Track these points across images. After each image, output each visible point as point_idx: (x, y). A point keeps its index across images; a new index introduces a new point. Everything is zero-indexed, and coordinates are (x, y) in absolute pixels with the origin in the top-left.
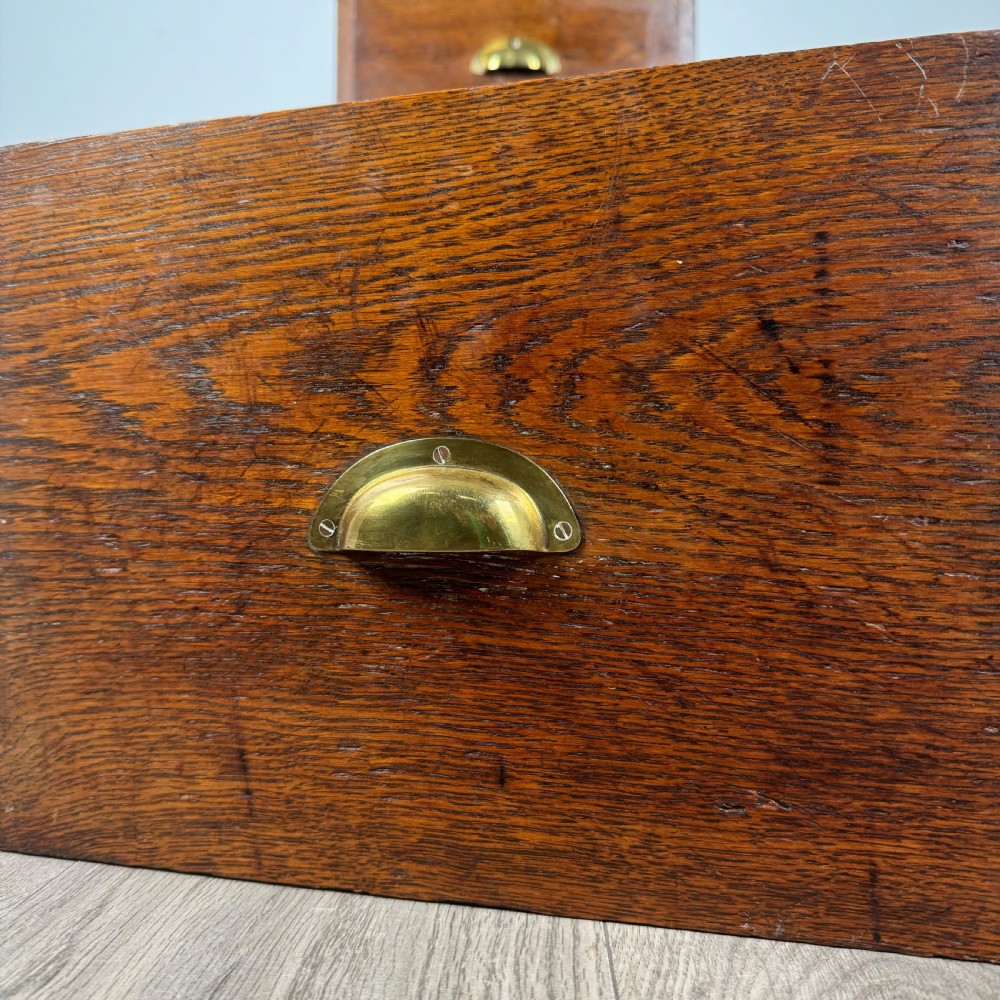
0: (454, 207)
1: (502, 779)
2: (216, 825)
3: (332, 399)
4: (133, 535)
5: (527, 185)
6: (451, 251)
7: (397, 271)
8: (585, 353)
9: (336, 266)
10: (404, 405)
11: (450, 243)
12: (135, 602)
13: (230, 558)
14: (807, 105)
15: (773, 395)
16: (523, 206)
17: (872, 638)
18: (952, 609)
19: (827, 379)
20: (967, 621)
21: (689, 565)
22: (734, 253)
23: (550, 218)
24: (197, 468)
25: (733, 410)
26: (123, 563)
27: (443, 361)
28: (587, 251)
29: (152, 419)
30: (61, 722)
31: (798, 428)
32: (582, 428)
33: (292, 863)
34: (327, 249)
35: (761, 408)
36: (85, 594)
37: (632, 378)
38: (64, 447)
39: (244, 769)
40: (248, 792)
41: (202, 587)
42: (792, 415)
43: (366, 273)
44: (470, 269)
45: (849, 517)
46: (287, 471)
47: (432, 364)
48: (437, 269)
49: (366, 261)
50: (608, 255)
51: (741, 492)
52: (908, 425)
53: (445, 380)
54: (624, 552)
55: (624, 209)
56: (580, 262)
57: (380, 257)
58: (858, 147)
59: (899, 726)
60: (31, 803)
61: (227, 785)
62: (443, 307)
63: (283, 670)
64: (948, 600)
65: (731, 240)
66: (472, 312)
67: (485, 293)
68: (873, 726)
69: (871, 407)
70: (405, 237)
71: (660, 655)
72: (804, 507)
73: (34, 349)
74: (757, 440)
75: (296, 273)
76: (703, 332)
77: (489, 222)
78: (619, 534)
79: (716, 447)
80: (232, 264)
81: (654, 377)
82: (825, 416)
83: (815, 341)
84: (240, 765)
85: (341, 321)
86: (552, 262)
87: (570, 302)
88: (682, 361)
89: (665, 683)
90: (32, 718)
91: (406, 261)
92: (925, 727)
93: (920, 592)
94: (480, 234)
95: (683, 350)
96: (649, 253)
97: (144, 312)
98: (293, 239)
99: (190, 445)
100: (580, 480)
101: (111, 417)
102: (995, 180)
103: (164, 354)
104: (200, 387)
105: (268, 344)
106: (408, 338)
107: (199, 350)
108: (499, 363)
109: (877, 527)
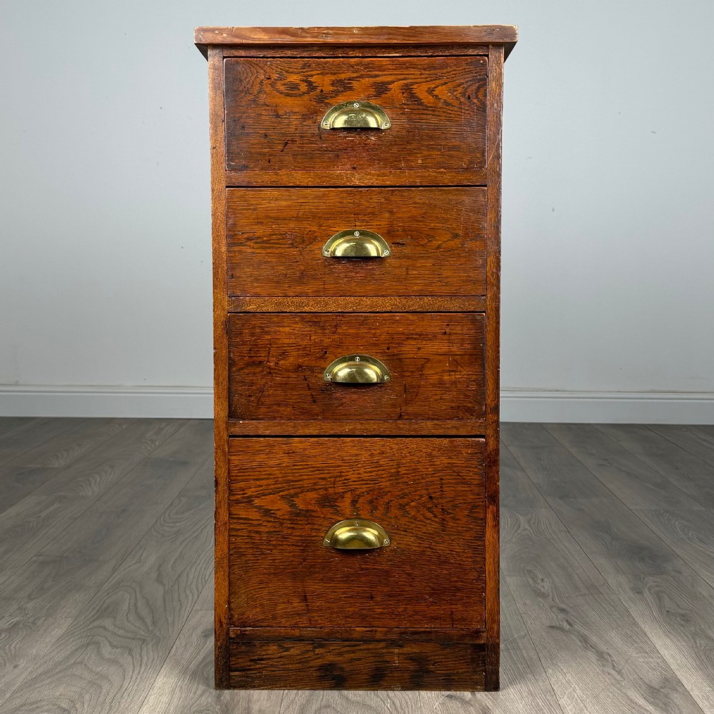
0: (360, 465)
1: (372, 597)
2: (299, 614)
3: (329, 509)
4: (274, 543)
5: (377, 462)
6: (359, 476)
7: (345, 479)
8: (391, 501)
9: (330, 477)
10: (347, 511)
11: (359, 474)
12: (275, 560)
13: (301, 548)
14: (439, 451)
15: (432, 512)
16: (376, 467)
17: (451, 563)
18: (467, 557)
19: (443, 509)
20: (470, 560)
21: (414, 548)
22: (424, 481)
23: (383, 470)
24: (292, 526)
25: (423, 515)
26: (271, 550)
27: (357, 501)
28: (391, 478)
29: (279, 513)
30: (253, 591)
31: (437, 519)
32: (390, 518)
33: (319, 621)
34: (327, 473)
35: (430, 515)
36: (260, 558)
37: (402, 507)
38: (253, 520)
39: (306, 600)
40: (307, 605)
41: (294, 556)
42: (436, 517)
43: (338, 479)
45: (447, 538)
46: (316, 527)
47: (354, 502)
48: (356, 480)
49: (337, 477)
50: (396, 479)
51: (425, 533)
52: (458, 520)
53: (358, 506)
54: (400, 546)
55: (400, 470)
56: (390, 480)
57: (341, 476)
58: (450, 461)
59: (456, 581)
60: (243, 614)
61: (301, 604)
62: (357, 488)
63: (316, 575)
64: (466, 555)
65: (423, 478)
66: (364, 490)
67: (368, 486)
68: (452, 582)
69: (451, 515)
70: (348, 472)
71: (408, 568)
72: (438, 536)
73: (244, 494)
74: (428, 521)
75: (320, 478)
76: (417, 498)
77: (369, 470)
78: (399, 542)
79: (420, 523)
80: (302, 475)
81: (407, 507)
82: (442, 517)
83: (440, 501)
84: (305, 599)
85: (331, 491)
86: (383, 480)
87: (387, 489)
88: (413, 504)
89: (409, 574)
90: (243, 591)
91: (348, 477)
92: (462, 582)
93: (461, 554)
94: (366, 472)
95: (413, 501)
96: (405, 480)
97: (277, 486)
98: (319, 470)
99: (290, 520)
100: (390, 529)
101: (267, 512)
102: (476, 470)
103: (282, 497)
104: (293, 506)
105: (312, 495)
106: (348, 495)
107: (292, 496)
108: (371, 502)
109: (453, 540)
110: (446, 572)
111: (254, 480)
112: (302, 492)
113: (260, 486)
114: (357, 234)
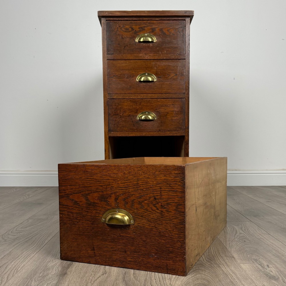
0: (118, 179)
1: (125, 252)
2: (91, 257)
3: (104, 202)
4: (79, 219)
5: (127, 178)
6: (118, 185)
7: (112, 187)
8: (134, 199)
9: (104, 185)
10: (113, 204)
11: (118, 184)
12: (79, 227)
13: (91, 222)
14: (159, 172)
15: (155, 207)
16: (127, 180)
17: (166, 237)
18: (175, 234)
19: (161, 205)
20: (177, 235)
21: (147, 227)
22: (151, 189)
23: (130, 182)
24: (87, 210)
25: (151, 208)
26: (78, 222)
27: (117, 199)
28: (134, 187)
29: (81, 203)
30: (70, 243)
31: (158, 211)
32: (134, 209)
33: (100, 262)
34: (103, 183)
35: (154, 208)
36: (73, 226)
37: (140, 203)
38: (69, 206)
39: (94, 250)
40: (95, 253)
41: (88, 226)
42: (158, 209)
43: (108, 187)
44: (120, 187)
45: (164, 222)
46: (98, 211)
47: (116, 199)
48: (117, 187)
49: (107, 185)
50: (137, 187)
51: (152, 218)
52: (170, 212)
53: (118, 201)
54: (139, 225)
55: (139, 182)
56: (134, 188)
57: (109, 185)
58: (165, 178)
59: (169, 247)
61: (92, 252)
62: (117, 192)
63: (99, 237)
64: (174, 233)
65: (151, 187)
66: (121, 193)
67: (123, 191)
68: (167, 247)
69: (166, 209)
70: (112, 183)
71: (144, 238)
72: (160, 221)
73: (65, 193)
74: (154, 212)
75: (99, 186)
76: (148, 198)
77: (123, 182)
78: (139, 222)
79: (149, 213)
80: (91, 184)
81: (143, 203)
82: (161, 210)
83: (160, 200)
85: (105, 193)
86: (130, 188)
87: (132, 193)
88: (146, 202)
89: (144, 241)
90: (66, 242)
91: (113, 186)
92: (172, 248)
93: (172, 232)
94: (122, 183)
95: (146, 200)
96: (142, 188)
97: (80, 189)
98: (99, 181)
99: (86, 207)
100: (134, 215)
101: (76, 203)
102: (180, 183)
103: (82, 195)
104: (87, 200)
105: (96, 195)
106: (113, 195)
107: (87, 195)
108: (124, 200)
109: (167, 224)
110: (163, 241)
111: (69, 185)
112: (91, 193)
113: (72, 189)
114: (147, 74)
